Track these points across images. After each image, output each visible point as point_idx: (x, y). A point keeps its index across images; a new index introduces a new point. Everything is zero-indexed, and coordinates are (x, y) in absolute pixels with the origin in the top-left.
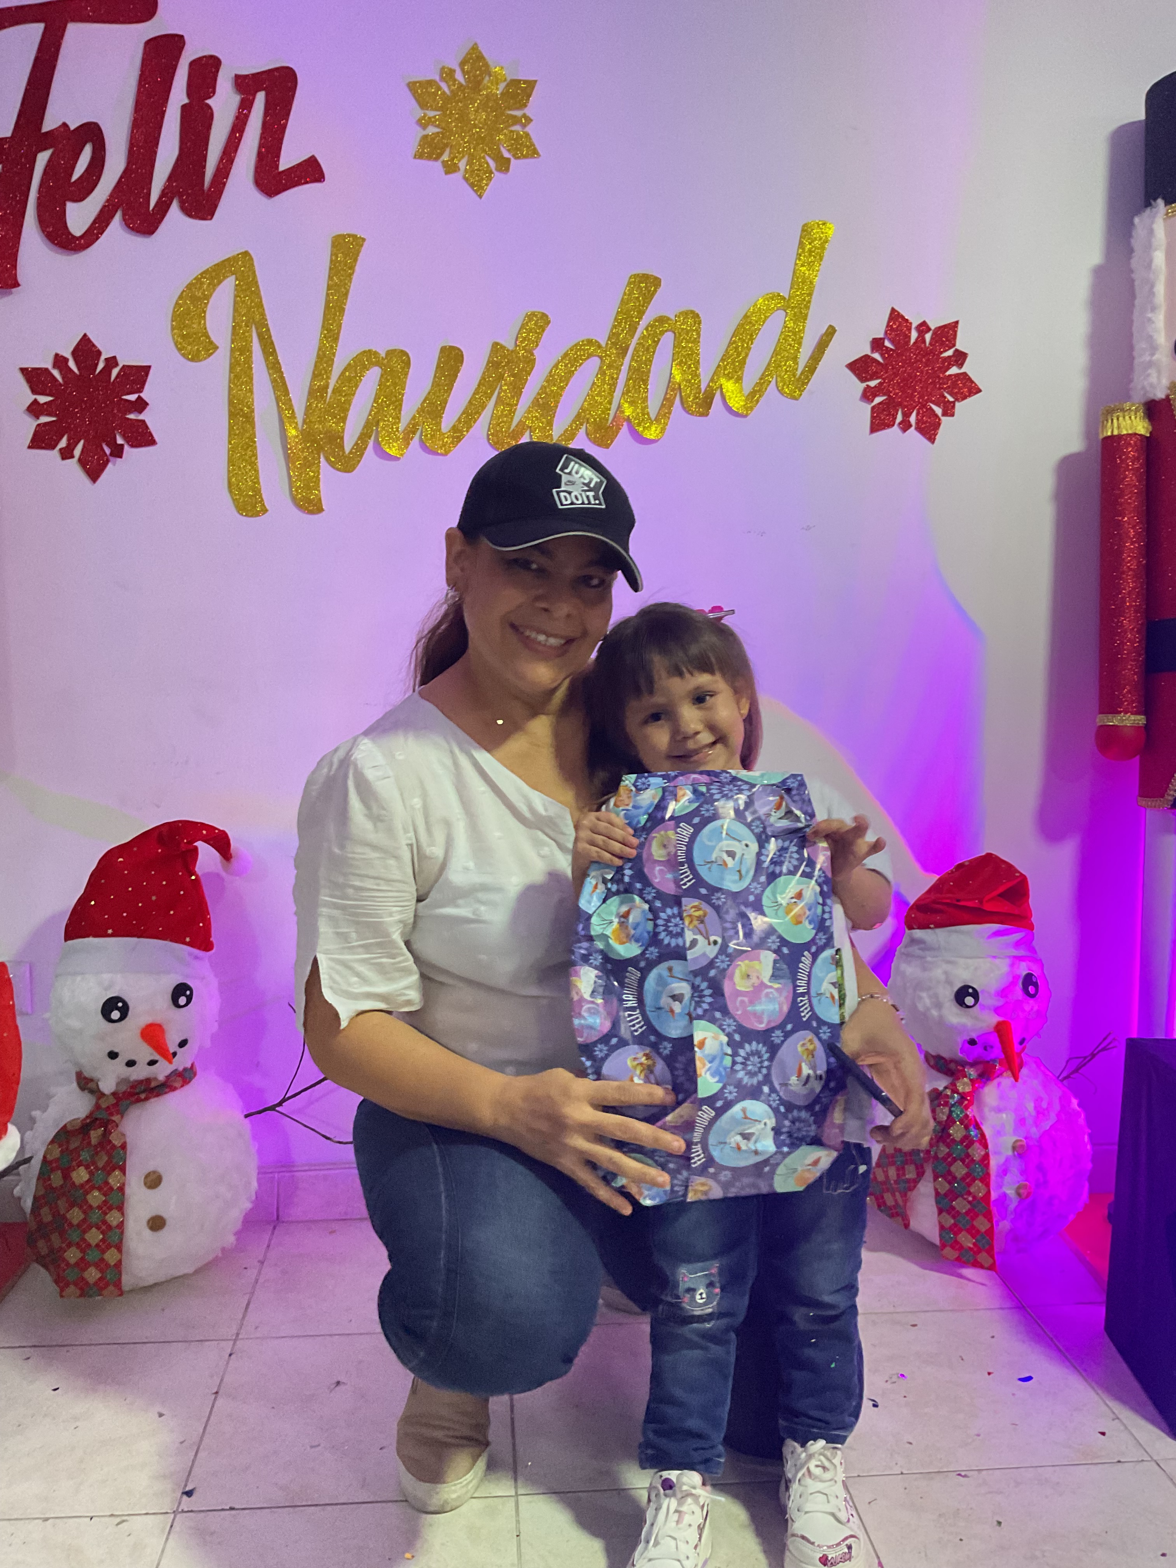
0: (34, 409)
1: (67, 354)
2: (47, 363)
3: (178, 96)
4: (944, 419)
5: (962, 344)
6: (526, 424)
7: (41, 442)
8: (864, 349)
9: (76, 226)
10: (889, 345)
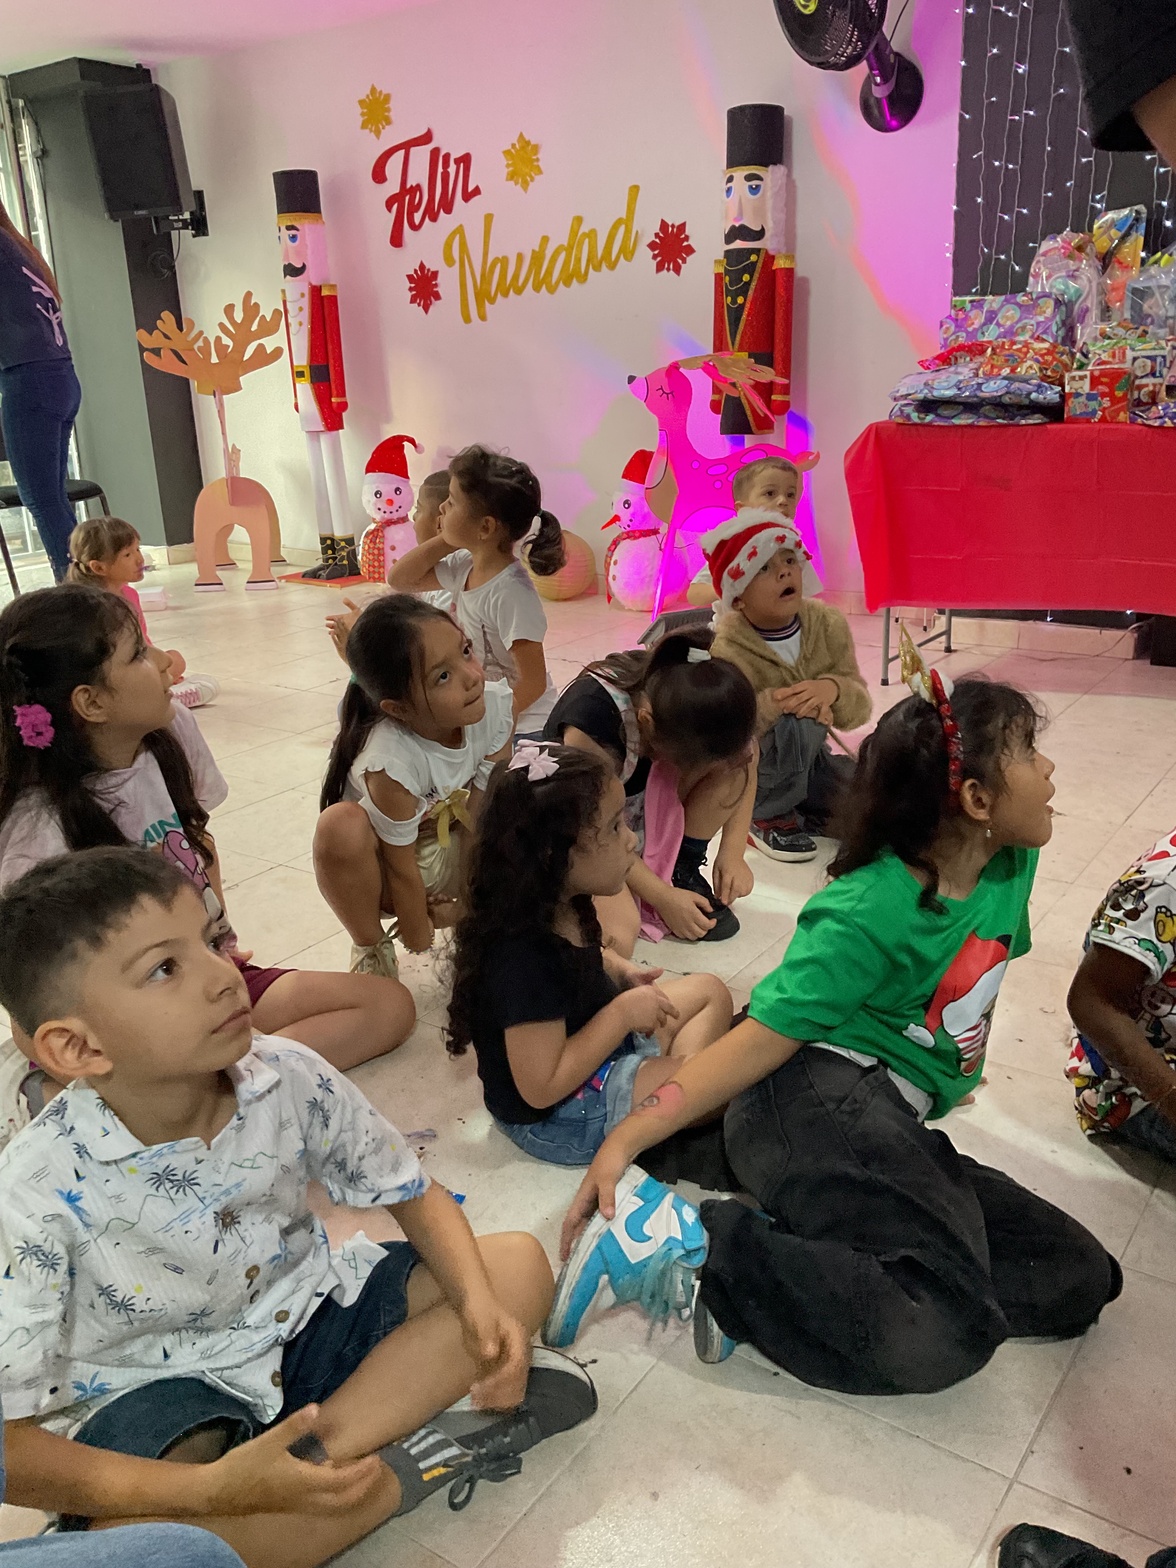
0: (411, 289)
1: (418, 268)
2: (412, 273)
3: (440, 170)
5: (687, 232)
6: (544, 281)
7: (413, 301)
8: (653, 238)
9: (417, 221)
10: (661, 235)
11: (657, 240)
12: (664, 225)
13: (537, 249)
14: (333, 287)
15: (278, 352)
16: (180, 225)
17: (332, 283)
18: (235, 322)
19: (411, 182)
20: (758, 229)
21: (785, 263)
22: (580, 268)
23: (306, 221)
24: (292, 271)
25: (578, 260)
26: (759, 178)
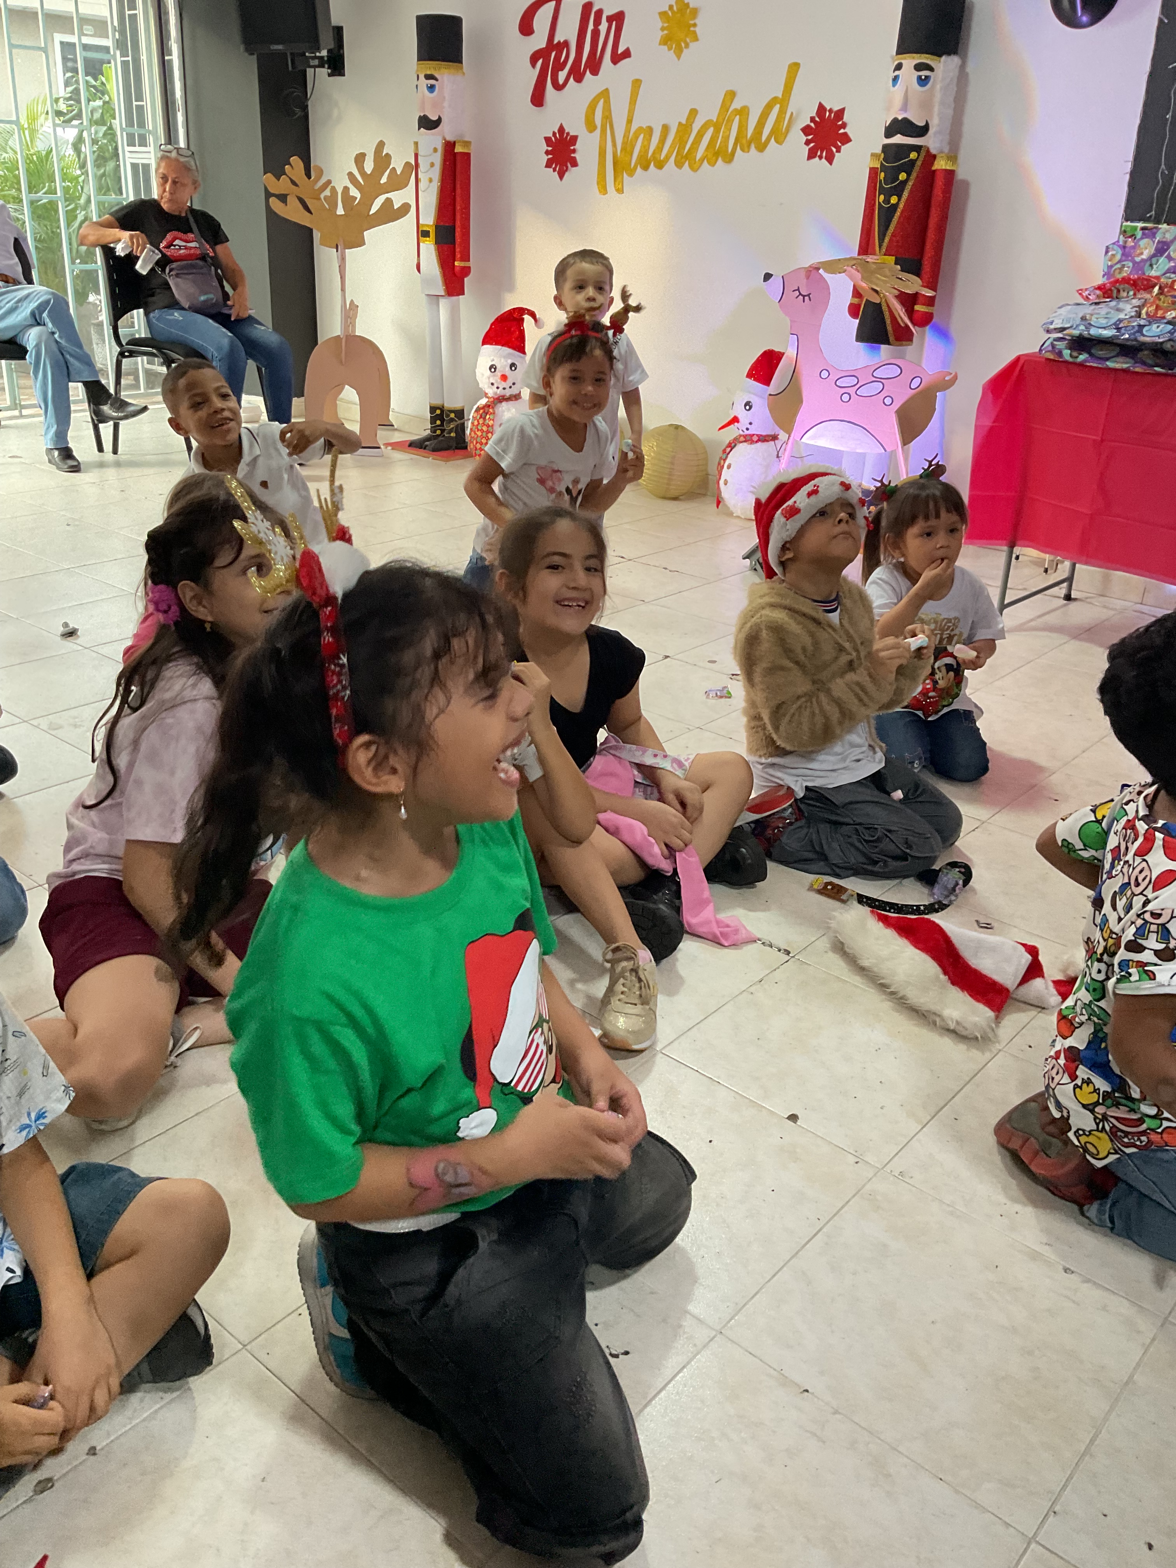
0: (547, 153)
1: (556, 131)
2: (551, 135)
3: (591, 26)
4: (837, 154)
5: (845, 119)
6: (686, 157)
7: (548, 165)
8: (808, 122)
9: (561, 81)
10: (817, 119)
11: (812, 125)
12: (821, 108)
13: (684, 122)
14: (467, 144)
15: (405, 208)
16: (316, 62)
17: (466, 139)
18: (365, 172)
19: (559, 38)
20: (921, 124)
21: (946, 164)
22: (727, 147)
23: (446, 71)
24: (428, 123)
25: (726, 139)
26: (931, 69)
